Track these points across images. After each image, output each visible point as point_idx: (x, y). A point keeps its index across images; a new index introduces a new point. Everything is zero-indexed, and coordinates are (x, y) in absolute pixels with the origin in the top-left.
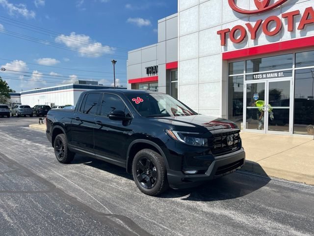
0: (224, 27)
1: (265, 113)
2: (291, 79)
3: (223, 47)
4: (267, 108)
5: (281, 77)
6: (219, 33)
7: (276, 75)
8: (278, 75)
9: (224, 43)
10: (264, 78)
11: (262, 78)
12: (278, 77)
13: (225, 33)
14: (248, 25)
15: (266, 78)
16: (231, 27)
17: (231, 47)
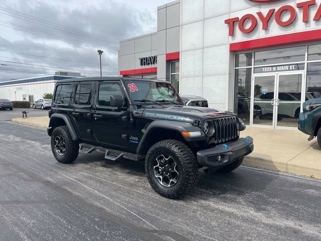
0: (233, 16)
1: (274, 107)
2: (303, 72)
3: (230, 37)
4: (277, 103)
5: (292, 70)
6: (227, 22)
7: (287, 68)
8: (289, 68)
9: (232, 33)
10: (274, 71)
11: (272, 71)
12: (289, 70)
13: (233, 22)
14: (260, 14)
15: (276, 71)
16: (240, 15)
17: (240, 37)
